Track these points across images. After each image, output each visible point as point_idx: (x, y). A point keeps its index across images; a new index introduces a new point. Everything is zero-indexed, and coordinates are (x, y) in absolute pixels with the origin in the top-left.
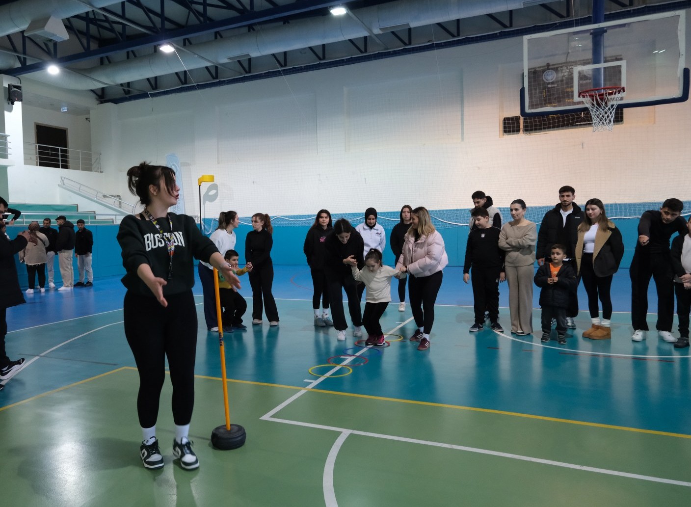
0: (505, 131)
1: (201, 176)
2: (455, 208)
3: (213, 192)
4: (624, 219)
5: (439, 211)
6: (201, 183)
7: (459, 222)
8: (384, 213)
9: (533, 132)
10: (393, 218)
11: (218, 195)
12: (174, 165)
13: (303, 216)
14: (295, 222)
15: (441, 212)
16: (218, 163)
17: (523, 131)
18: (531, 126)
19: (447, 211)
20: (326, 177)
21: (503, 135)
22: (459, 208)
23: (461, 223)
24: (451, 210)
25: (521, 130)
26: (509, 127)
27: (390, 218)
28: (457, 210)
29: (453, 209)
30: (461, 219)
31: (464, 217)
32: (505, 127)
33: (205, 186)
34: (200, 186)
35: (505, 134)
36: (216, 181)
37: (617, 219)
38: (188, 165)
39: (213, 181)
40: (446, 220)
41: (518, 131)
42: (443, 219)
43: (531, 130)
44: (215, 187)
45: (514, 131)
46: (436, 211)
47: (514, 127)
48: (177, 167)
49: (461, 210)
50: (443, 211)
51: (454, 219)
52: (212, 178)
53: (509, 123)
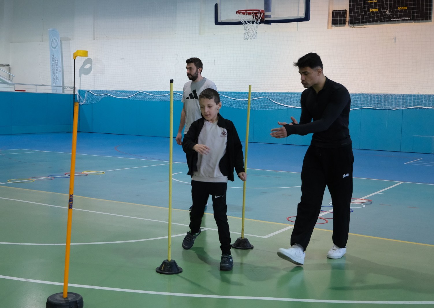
0: (333, 24)
1: (76, 51)
2: (287, 92)
3: (88, 66)
4: (424, 108)
5: (274, 93)
6: (76, 57)
7: (289, 105)
8: (228, 93)
9: (357, 25)
10: (236, 98)
11: (92, 69)
12: (55, 39)
13: (161, 91)
14: (155, 97)
15: (275, 94)
16: (94, 39)
17: (349, 23)
18: (355, 20)
19: (280, 93)
20: (183, 57)
21: (332, 27)
22: (290, 91)
23: (290, 105)
24: (283, 93)
25: (347, 23)
26: (337, 20)
27: (233, 98)
28: (288, 93)
29: (286, 92)
30: (290, 102)
31: (293, 100)
32: (333, 20)
33: (80, 61)
34: (75, 60)
35: (333, 25)
36: (90, 56)
37: (418, 108)
38: (68, 39)
39: (87, 56)
40: (279, 102)
41: (344, 24)
42: (276, 101)
43: (355, 23)
44: (89, 61)
45: (340, 24)
46: (271, 93)
47: (341, 20)
48: (58, 42)
49: (292, 93)
50: (277, 93)
51: (285, 102)
52: (86, 53)
53: (337, 17)
